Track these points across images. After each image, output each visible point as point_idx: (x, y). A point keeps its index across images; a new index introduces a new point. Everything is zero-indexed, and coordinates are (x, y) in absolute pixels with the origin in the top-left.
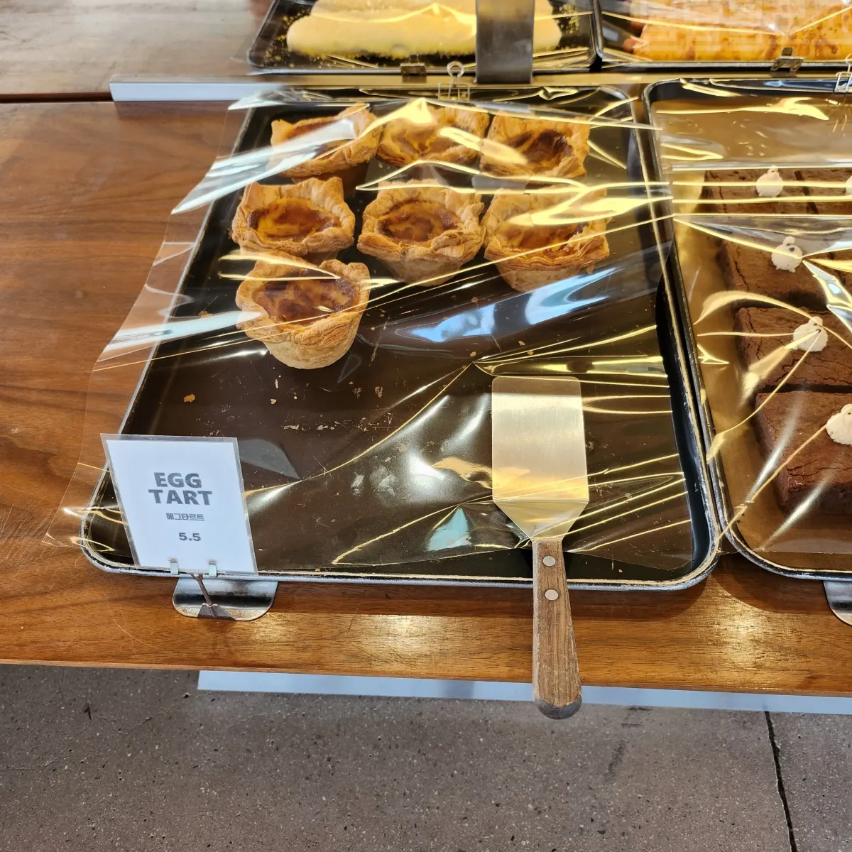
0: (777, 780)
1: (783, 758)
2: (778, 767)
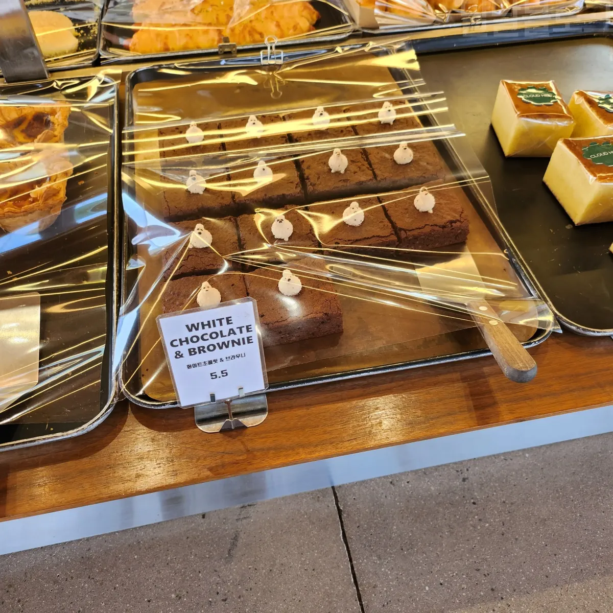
0: (341, 532)
1: (344, 516)
2: (342, 522)
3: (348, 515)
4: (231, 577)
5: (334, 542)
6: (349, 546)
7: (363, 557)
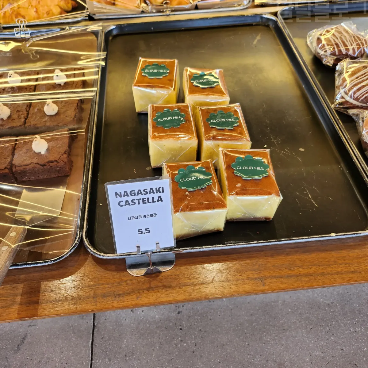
2: (93, 334)
3: (98, 330)
4: (15, 363)
5: (84, 347)
6: (93, 350)
7: (99, 359)
